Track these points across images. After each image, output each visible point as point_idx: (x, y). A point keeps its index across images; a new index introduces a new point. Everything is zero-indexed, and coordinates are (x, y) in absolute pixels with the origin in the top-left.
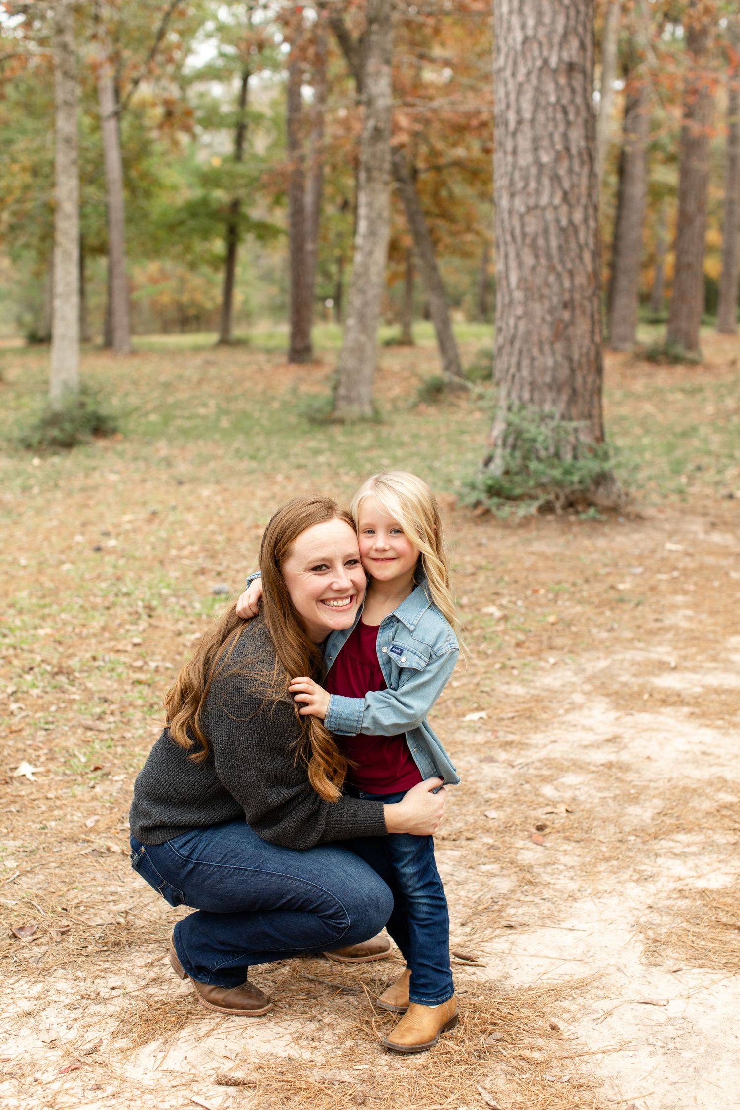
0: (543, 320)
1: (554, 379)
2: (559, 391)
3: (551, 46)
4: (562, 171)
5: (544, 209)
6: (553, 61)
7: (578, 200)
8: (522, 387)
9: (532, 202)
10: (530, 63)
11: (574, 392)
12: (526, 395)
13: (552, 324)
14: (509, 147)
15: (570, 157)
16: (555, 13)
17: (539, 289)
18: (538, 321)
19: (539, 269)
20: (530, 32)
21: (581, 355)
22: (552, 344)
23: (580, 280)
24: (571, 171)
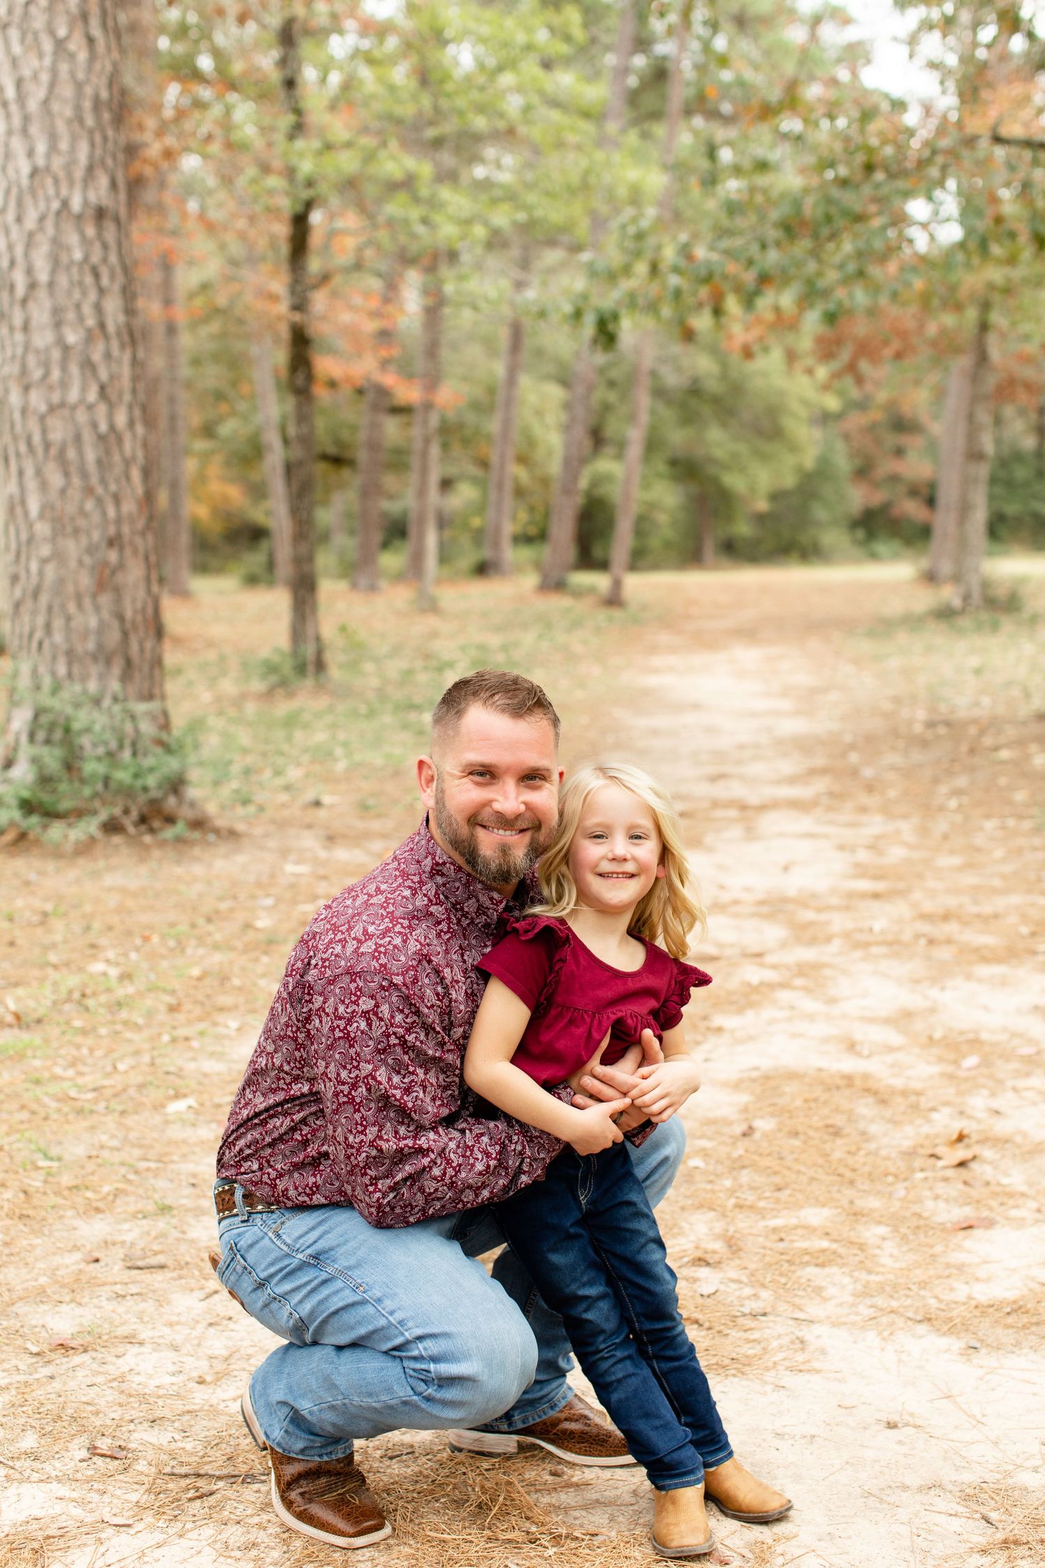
0: (80, 562)
1: (100, 646)
2: (108, 662)
3: (71, 184)
4: (97, 356)
5: (74, 408)
6: (76, 204)
7: (120, 396)
8: (54, 658)
9: (56, 398)
10: (42, 205)
11: (129, 663)
12: (62, 670)
13: (93, 568)
14: (18, 318)
15: (106, 337)
16: (74, 139)
17: (72, 519)
18: (73, 564)
19: (70, 492)
20: (41, 162)
21: (135, 612)
22: (94, 596)
23: (129, 507)
24: (108, 356)
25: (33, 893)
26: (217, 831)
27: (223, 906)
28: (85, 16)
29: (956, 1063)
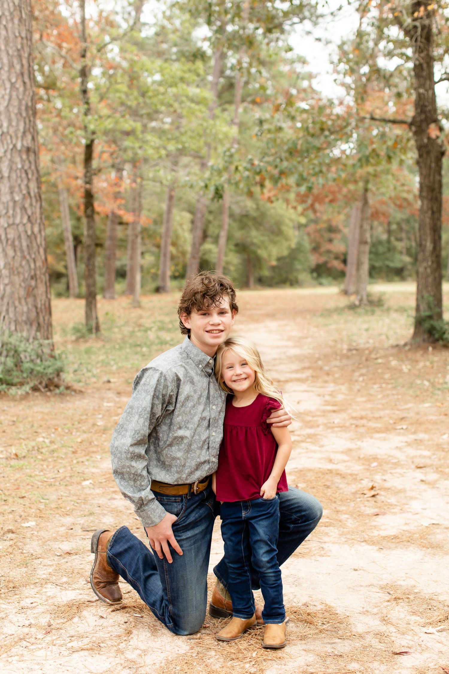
0: (20, 285)
1: (28, 318)
2: (31, 325)
3: (17, 138)
4: (27, 205)
5: (18, 225)
6: (19, 146)
7: (36, 221)
8: (10, 323)
9: (11, 221)
10: (6, 147)
11: (39, 324)
12: (13, 328)
13: (25, 288)
15: (31, 197)
16: (18, 121)
17: (17, 269)
18: (17, 286)
19: (16, 258)
20: (5, 130)
21: (41, 304)
22: (26, 299)
23: (39, 263)
24: (31, 205)
25: (7, 414)
26: (75, 391)
27: (84, 417)
28: (22, 74)
29: (369, 465)
